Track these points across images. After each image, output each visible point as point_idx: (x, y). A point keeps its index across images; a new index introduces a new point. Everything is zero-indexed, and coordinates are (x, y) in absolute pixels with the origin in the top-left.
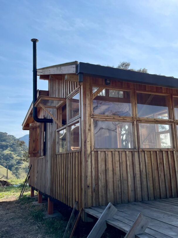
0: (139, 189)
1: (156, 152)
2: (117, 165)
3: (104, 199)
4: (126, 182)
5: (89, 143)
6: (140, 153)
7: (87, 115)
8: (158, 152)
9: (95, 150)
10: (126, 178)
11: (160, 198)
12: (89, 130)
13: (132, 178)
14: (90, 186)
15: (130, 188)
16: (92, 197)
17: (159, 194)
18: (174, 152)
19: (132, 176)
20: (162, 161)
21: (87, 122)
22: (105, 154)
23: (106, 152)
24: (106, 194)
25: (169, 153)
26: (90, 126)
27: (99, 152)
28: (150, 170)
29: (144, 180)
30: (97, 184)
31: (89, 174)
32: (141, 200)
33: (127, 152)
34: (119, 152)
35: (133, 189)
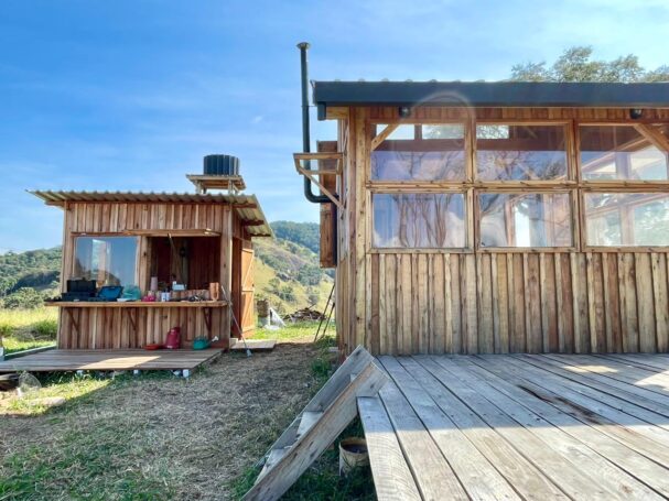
0: (471, 331)
1: (522, 255)
2: (423, 280)
3: (391, 343)
4: (442, 315)
5: (362, 237)
6: (479, 257)
7: (359, 183)
8: (525, 256)
9: (374, 251)
10: (442, 307)
11: (526, 351)
12: (362, 213)
13: (457, 307)
14: (363, 317)
15: (449, 328)
16: (365, 338)
17: (522, 342)
18: (573, 255)
19: (457, 303)
20: (536, 275)
21: (358, 198)
22: (396, 259)
23: (399, 256)
24: (396, 333)
25: (558, 257)
26: (364, 204)
27: (382, 256)
28: (504, 294)
29: (487, 314)
30: (376, 315)
31: (360, 296)
32: (475, 352)
33: (447, 256)
34: (427, 254)
35: (457, 328)
